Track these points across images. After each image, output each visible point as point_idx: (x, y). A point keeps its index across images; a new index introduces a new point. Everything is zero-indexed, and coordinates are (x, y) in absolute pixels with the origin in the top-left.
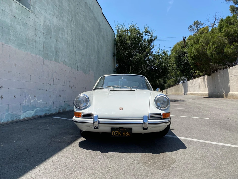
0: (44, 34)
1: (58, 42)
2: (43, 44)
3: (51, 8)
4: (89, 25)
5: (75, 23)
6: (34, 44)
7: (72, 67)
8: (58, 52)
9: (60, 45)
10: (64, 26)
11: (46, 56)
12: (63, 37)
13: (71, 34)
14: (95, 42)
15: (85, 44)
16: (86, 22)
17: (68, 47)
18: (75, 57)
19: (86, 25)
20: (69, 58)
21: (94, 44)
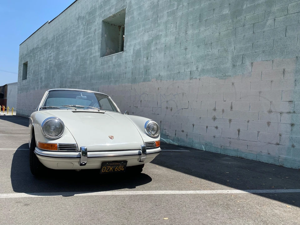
1: (149, 58)
2: (131, 71)
3: (141, 29)
6: (125, 75)
7: (174, 79)
8: (149, 70)
9: (151, 60)
10: (159, 31)
11: (134, 81)
12: (157, 47)
13: (174, 29)
15: (227, 12)
17: (167, 52)
18: (185, 59)
20: (168, 68)
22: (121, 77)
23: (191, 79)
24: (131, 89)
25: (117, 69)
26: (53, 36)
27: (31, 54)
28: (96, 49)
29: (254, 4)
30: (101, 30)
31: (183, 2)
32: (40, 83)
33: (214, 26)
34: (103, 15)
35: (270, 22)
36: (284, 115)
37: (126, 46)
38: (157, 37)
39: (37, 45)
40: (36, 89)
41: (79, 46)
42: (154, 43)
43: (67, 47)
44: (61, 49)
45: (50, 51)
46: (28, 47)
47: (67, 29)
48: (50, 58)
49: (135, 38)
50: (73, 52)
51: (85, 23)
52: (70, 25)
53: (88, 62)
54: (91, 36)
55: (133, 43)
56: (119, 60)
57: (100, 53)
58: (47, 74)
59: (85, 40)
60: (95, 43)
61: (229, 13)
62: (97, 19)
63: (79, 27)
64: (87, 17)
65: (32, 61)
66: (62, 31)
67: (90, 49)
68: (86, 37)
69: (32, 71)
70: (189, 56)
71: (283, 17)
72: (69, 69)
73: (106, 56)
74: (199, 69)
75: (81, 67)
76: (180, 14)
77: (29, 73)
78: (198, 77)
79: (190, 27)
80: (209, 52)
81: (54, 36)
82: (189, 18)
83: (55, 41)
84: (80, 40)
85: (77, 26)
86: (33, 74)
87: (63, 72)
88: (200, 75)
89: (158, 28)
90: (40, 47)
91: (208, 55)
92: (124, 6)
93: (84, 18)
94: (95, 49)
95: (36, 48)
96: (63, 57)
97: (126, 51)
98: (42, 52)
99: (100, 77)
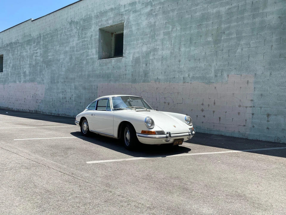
1: (148, 65)
2: (131, 73)
3: (140, 41)
7: (170, 82)
8: (148, 73)
9: (150, 66)
10: (157, 45)
11: (134, 81)
12: (155, 57)
13: (170, 46)
14: (266, 10)
15: (211, 39)
16: (218, 3)
17: (164, 62)
18: (179, 68)
19: (217, 7)
20: (165, 73)
21: (258, 20)
22: (121, 78)
23: (184, 82)
24: (132, 87)
25: (117, 70)
26: (38, 34)
27: (8, 47)
28: (94, 52)
29: (228, 37)
30: (98, 37)
31: (176, 27)
32: (22, 77)
33: (201, 48)
34: (100, 24)
35: (239, 50)
36: (248, 108)
37: (125, 53)
38: (155, 50)
39: (16, 39)
40: (18, 82)
41: (73, 47)
42: (152, 53)
43: (58, 46)
44: (50, 47)
45: (35, 48)
46: (4, 41)
47: (57, 30)
48: (35, 55)
49: (134, 48)
50: (66, 52)
51: (79, 28)
52: (60, 27)
53: (85, 62)
54: (87, 40)
55: (132, 51)
56: (118, 64)
57: (97, 56)
58: (32, 69)
59: (80, 42)
60: (92, 47)
61: (212, 40)
62: (93, 26)
63: (72, 30)
64: (81, 23)
65: (10, 54)
66: (50, 30)
67: (86, 51)
68: (81, 40)
69: (11, 65)
70: (182, 66)
71: (247, 49)
72: (61, 66)
73: (105, 59)
74: (191, 76)
75: (76, 66)
76: (174, 35)
77: (6, 66)
78: (190, 82)
79: (182, 45)
80: (198, 65)
81: (40, 34)
82: (182, 39)
83: (42, 39)
84: (75, 43)
85: (70, 29)
86: (13, 67)
87: (54, 68)
88: (191, 80)
89: (155, 43)
90: (21, 43)
91: (197, 67)
92: (122, 20)
93: (77, 23)
94: (92, 52)
95: (16, 43)
96: (53, 55)
97: (125, 57)
98: (24, 47)
99: (99, 76)
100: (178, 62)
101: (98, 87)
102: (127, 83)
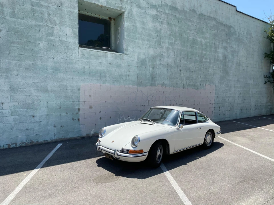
0: (138, 67)
1: (155, 69)
2: (136, 75)
3: (146, 42)
4: (207, 35)
5: (180, 43)
6: (128, 78)
7: (174, 87)
8: (155, 77)
9: (157, 71)
11: (140, 84)
12: (161, 63)
13: (173, 56)
14: (219, 51)
15: (198, 59)
16: (201, 35)
17: (169, 69)
18: (180, 76)
19: (200, 38)
20: (170, 79)
21: (216, 54)
22: (122, 79)
23: (184, 88)
24: (137, 91)
25: (116, 69)
31: (178, 41)
35: (210, 70)
36: (213, 105)
37: (128, 50)
38: (162, 56)
42: (158, 58)
49: (140, 48)
55: (137, 50)
56: (118, 61)
70: (182, 75)
74: (187, 84)
76: (176, 47)
78: (187, 88)
79: (182, 58)
82: (182, 53)
89: (161, 49)
91: (191, 77)
92: (121, 8)
94: (63, 31)
99: (82, 73)
100: (179, 71)
101: (81, 89)
102: (131, 86)
